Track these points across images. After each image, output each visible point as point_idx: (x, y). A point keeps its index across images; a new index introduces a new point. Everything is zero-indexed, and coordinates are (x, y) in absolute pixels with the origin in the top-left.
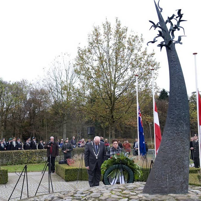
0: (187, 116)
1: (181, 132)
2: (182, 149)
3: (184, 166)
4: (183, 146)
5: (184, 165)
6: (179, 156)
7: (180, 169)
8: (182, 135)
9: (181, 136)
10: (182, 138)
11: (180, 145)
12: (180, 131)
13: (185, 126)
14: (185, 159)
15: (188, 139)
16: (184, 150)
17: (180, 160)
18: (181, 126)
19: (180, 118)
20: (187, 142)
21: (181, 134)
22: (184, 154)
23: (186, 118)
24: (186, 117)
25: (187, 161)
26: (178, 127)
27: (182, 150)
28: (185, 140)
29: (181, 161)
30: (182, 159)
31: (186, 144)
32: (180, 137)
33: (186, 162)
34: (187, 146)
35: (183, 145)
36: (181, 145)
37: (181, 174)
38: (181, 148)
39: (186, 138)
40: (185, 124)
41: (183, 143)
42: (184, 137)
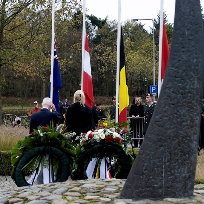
0: (200, 64)
1: (190, 92)
2: (189, 121)
4: (190, 117)
5: (190, 149)
6: (184, 134)
7: (183, 156)
9: (189, 98)
10: (190, 103)
11: (187, 114)
12: (187, 90)
13: (196, 82)
14: (192, 138)
15: (199, 105)
16: (192, 124)
17: (184, 139)
18: (190, 82)
19: (189, 67)
20: (198, 109)
21: (189, 95)
22: (192, 130)
23: (199, 69)
24: (198, 66)
25: (195, 142)
26: (186, 84)
27: (189, 123)
28: (195, 106)
29: (186, 142)
30: (188, 138)
31: (195, 113)
32: (188, 100)
33: (193, 142)
34: (197, 117)
35: (191, 115)
36: (189, 115)
37: (185, 164)
38: (188, 120)
39: (196, 102)
40: (196, 79)
41: (190, 111)
42: (194, 101)
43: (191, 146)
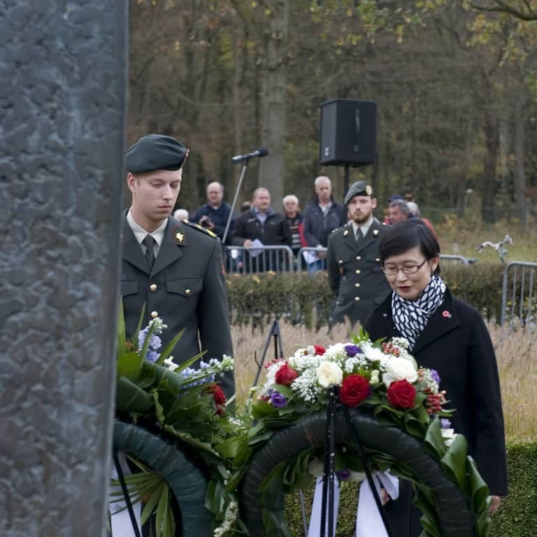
0: (96, 29)
1: (44, 166)
2: (42, 305)
3: (51, 447)
4: (49, 284)
5: (52, 440)
6: (17, 366)
7: (15, 473)
8: (46, 187)
9: (40, 197)
10: (46, 217)
11: (30, 270)
12: (31, 158)
13: (75, 114)
14: (65, 389)
15: (96, 226)
16: (56, 319)
17: (19, 393)
18: (46, 117)
19: (40, 42)
20: (90, 250)
21: (41, 178)
22: (60, 348)
23: (90, 51)
24: (87, 38)
25: (79, 408)
26: (24, 126)
27: (40, 316)
28: (71, 233)
29: (26, 405)
30: (39, 387)
31: (77, 269)
32: (32, 206)
33: (69, 408)
34: (90, 285)
35: (50, 274)
36: (39, 275)
37: (24, 514)
38: (37, 300)
39: (79, 213)
40: (74, 101)
41: (49, 258)
42: (65, 207)
43: (60, 428)
